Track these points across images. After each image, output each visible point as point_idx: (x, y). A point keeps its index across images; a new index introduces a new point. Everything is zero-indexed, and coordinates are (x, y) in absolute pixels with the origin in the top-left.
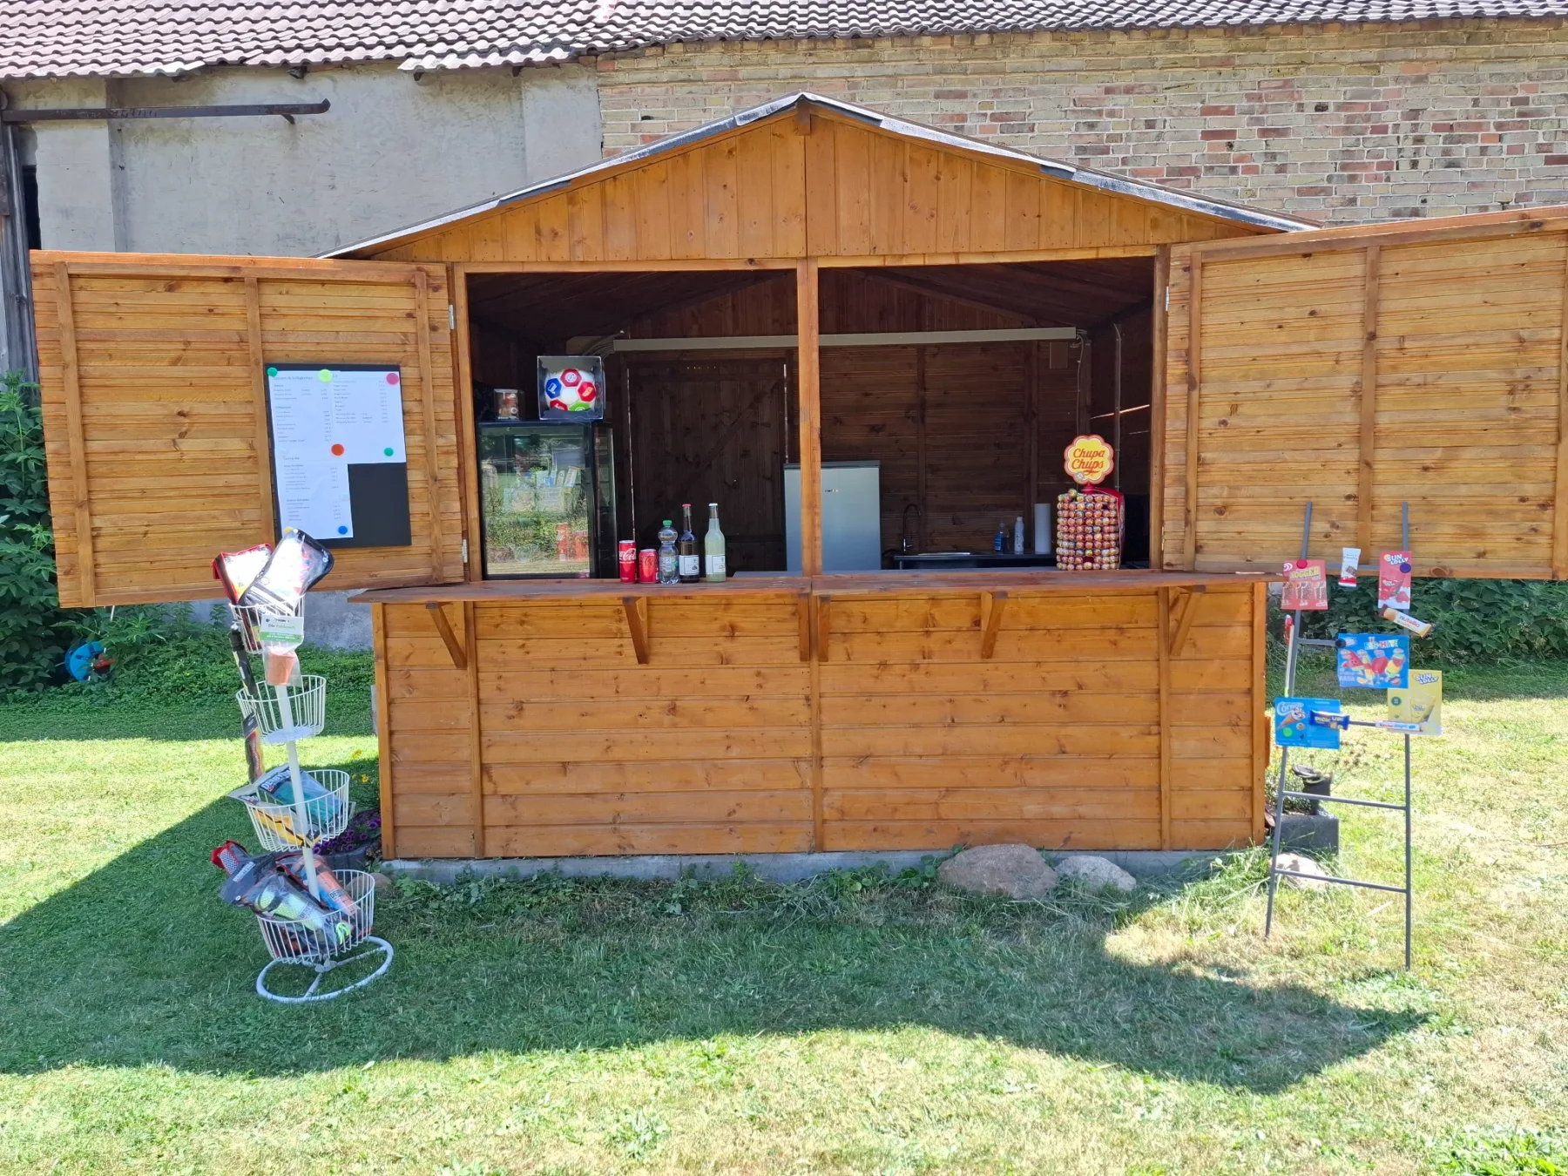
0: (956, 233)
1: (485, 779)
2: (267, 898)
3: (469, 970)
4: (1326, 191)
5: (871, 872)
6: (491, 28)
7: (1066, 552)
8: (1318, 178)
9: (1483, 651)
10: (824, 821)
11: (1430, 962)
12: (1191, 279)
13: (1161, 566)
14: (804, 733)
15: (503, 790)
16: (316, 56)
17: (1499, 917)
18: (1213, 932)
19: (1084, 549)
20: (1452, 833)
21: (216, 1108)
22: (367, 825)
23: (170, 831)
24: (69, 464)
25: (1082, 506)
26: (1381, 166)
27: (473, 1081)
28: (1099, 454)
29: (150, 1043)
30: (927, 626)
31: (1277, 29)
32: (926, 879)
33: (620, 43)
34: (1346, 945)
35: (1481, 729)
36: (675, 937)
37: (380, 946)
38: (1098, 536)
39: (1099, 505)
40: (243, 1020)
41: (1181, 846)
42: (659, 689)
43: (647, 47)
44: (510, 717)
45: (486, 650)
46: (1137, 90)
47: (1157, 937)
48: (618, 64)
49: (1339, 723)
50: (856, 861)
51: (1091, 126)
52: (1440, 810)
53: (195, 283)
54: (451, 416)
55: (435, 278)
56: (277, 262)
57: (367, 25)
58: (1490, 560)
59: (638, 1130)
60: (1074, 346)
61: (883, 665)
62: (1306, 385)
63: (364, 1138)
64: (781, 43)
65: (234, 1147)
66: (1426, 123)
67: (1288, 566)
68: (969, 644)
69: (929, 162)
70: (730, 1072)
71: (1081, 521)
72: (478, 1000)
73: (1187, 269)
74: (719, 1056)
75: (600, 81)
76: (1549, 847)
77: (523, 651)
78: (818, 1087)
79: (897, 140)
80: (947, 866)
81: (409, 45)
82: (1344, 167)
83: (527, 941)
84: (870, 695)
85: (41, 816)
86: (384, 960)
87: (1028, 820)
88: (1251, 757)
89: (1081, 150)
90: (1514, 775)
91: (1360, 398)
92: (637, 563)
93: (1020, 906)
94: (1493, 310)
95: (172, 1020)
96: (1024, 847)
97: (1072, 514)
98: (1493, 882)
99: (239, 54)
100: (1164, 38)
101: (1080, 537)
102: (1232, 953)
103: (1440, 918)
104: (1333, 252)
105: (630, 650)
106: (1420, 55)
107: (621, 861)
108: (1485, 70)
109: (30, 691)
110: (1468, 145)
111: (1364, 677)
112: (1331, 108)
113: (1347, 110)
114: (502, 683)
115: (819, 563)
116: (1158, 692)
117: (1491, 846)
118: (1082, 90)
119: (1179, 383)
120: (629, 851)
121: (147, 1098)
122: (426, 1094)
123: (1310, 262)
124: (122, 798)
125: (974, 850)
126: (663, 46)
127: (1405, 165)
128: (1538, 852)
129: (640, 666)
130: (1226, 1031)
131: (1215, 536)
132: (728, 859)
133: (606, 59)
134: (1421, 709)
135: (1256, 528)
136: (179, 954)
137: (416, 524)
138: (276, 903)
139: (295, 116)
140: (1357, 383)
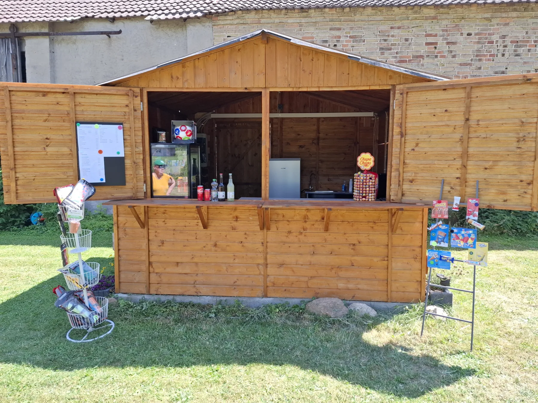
0: (319, 80)
1: (150, 267)
2: (70, 306)
3: (138, 334)
4: (470, 65)
5: (283, 305)
6: (177, 5)
7: (356, 194)
8: (468, 60)
9: (522, 232)
10: (267, 287)
11: (480, 349)
12: (403, 97)
13: (390, 200)
14: (261, 255)
15: (157, 271)
16: (118, 15)
17: (510, 333)
18: (402, 333)
19: (362, 193)
20: (498, 299)
21: (41, 380)
22: (111, 281)
23: (52, 278)
24: (8, 155)
25: (362, 178)
26: (491, 55)
27: (130, 375)
28: (369, 160)
29: (26, 354)
30: (305, 219)
31: (454, 6)
32: (301, 309)
33: (220, 11)
34: (450, 341)
35: (516, 261)
36: (210, 326)
37: (110, 323)
38: (368, 189)
39: (368, 178)
40: (59, 348)
41: (395, 301)
42: (211, 238)
43: (229, 12)
44: (160, 246)
45: (152, 222)
46: (402, 28)
47: (381, 334)
48: (219, 18)
49: (450, 260)
50: (277, 301)
51: (385, 40)
52: (496, 291)
53: (53, 94)
54: (141, 141)
55: (136, 93)
56: (81, 87)
57: (136, 4)
58: (508, 203)
59: (182, 396)
60: (373, 119)
61: (290, 232)
62: (443, 137)
63: (88, 394)
64: (276, 11)
65: (44, 394)
66: (508, 40)
67: (435, 202)
68: (321, 226)
69: (309, 54)
70: (219, 377)
71: (361, 183)
72: (139, 345)
73: (401, 94)
74: (217, 371)
75: (213, 24)
76: (534, 306)
77: (164, 223)
78: (248, 384)
79: (299, 47)
80: (309, 305)
81: (149, 11)
82: (477, 56)
83: (160, 325)
84: (284, 243)
85: (12, 271)
86: (111, 328)
87: (340, 289)
88: (421, 270)
89: (381, 49)
90: (525, 278)
91: (462, 142)
92: (203, 194)
93: (333, 320)
94: (512, 111)
95: (36, 346)
96: (337, 299)
97: (359, 181)
98: (510, 319)
99: (93, 14)
100: (412, 9)
101: (361, 189)
102: (408, 342)
103: (486, 332)
104: (454, 88)
105: (200, 224)
106: (506, 16)
107: (196, 297)
108: (531, 21)
109: (18, 228)
110: (523, 48)
111: (460, 244)
112: (473, 34)
113: (479, 35)
114: (157, 234)
115: (268, 195)
116: (388, 245)
117: (511, 305)
118: (382, 28)
119: (398, 135)
120: (199, 294)
121: (20, 374)
122: (113, 379)
123: (446, 92)
124: (40, 266)
125: (319, 299)
126: (235, 12)
127: (500, 55)
128: (529, 308)
129: (205, 230)
130: (400, 371)
131: (410, 190)
132: (234, 298)
133: (215, 16)
134: (480, 256)
135: (423, 188)
136: (44, 322)
137: (128, 178)
138: (73, 308)
139: (111, 35)
140: (462, 136)
